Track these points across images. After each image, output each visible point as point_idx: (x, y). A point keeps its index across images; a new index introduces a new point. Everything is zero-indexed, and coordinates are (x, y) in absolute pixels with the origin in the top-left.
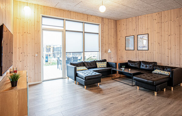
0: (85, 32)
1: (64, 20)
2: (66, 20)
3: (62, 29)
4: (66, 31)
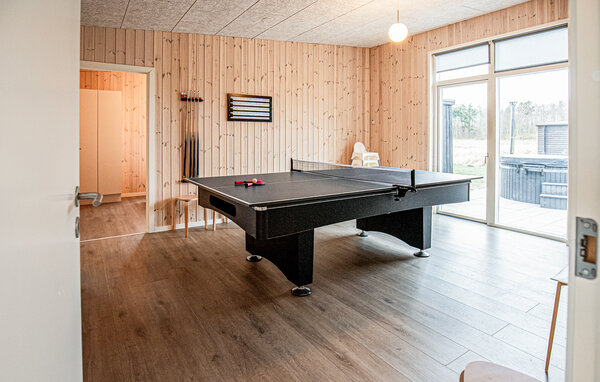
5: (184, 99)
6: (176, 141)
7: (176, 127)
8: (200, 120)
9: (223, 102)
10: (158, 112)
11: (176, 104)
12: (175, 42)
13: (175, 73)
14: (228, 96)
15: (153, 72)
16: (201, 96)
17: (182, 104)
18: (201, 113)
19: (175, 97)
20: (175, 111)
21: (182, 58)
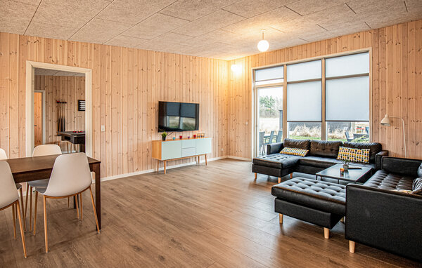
0: (326, 79)
1: (283, 65)
2: (287, 65)
3: (282, 81)
4: (288, 83)
5: (58, 102)
6: (55, 119)
7: (54, 114)
8: (66, 111)
9: (76, 103)
10: (46, 107)
11: (55, 105)
12: (54, 79)
13: (54, 92)
14: (79, 101)
15: (44, 92)
16: (66, 101)
17: (57, 104)
18: (66, 108)
19: (54, 101)
20: (54, 107)
21: (57, 86)
